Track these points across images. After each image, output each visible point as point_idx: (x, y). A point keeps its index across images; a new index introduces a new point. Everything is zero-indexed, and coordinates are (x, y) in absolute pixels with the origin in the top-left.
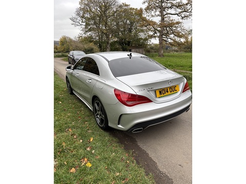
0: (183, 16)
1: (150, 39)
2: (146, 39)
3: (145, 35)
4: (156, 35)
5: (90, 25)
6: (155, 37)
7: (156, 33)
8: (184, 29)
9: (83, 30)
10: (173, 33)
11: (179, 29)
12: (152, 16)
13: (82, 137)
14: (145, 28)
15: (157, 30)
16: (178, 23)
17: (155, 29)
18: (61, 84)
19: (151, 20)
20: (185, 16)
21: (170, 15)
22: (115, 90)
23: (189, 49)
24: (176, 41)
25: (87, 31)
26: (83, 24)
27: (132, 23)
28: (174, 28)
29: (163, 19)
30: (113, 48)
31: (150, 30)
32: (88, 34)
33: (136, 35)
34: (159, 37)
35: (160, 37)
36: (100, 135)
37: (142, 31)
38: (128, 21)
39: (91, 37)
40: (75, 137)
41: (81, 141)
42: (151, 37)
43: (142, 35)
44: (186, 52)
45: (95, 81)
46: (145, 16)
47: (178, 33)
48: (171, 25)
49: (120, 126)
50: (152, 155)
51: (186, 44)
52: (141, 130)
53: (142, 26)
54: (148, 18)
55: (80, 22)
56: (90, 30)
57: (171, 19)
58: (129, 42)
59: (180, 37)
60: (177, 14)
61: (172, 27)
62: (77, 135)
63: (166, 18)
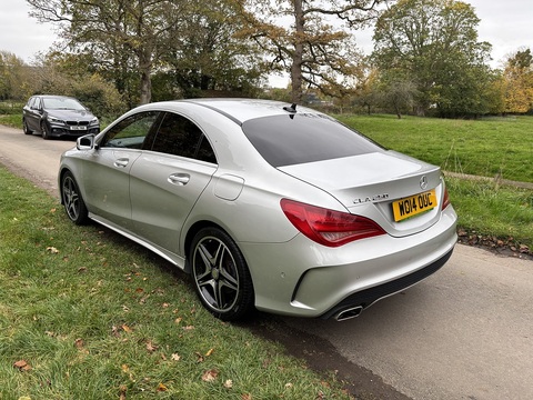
0: (352, 18)
1: (266, 75)
2: (253, 74)
3: (252, 61)
4: (281, 63)
5: (86, 21)
6: (280, 69)
7: (282, 58)
8: (356, 54)
9: (64, 35)
10: (327, 60)
11: (342, 52)
12: (273, 12)
13: (172, 346)
14: (250, 43)
15: (285, 49)
16: (341, 36)
17: (280, 48)
18: (30, 195)
19: (267, 22)
20: (358, 20)
21: (320, 14)
22: (285, 202)
23: (366, 107)
24: (335, 84)
25: (78, 40)
26: (65, 16)
27: (213, 27)
28: (331, 49)
29: (300, 23)
30: (160, 92)
31: (264, 48)
32: (81, 47)
33: (225, 59)
34: (290, 70)
35: (295, 71)
36: (226, 338)
37: (244, 50)
38: (203, 20)
39: (90, 58)
40: (150, 347)
41: (176, 357)
42: (270, 67)
43: (243, 62)
44: (358, 113)
45: (206, 180)
46: (253, 10)
47: (342, 62)
48: (323, 40)
49: (297, 304)
50: (390, 379)
51: (360, 92)
52: (357, 311)
53: (243, 37)
54: (258, 16)
55: (59, 11)
56: (87, 36)
57: (324, 23)
58: (206, 79)
59: (346, 72)
60: (338, 13)
61: (324, 44)
62: (155, 341)
63: (308, 19)
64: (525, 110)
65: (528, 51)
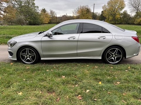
64: (47, 23)
65: (45, 9)
